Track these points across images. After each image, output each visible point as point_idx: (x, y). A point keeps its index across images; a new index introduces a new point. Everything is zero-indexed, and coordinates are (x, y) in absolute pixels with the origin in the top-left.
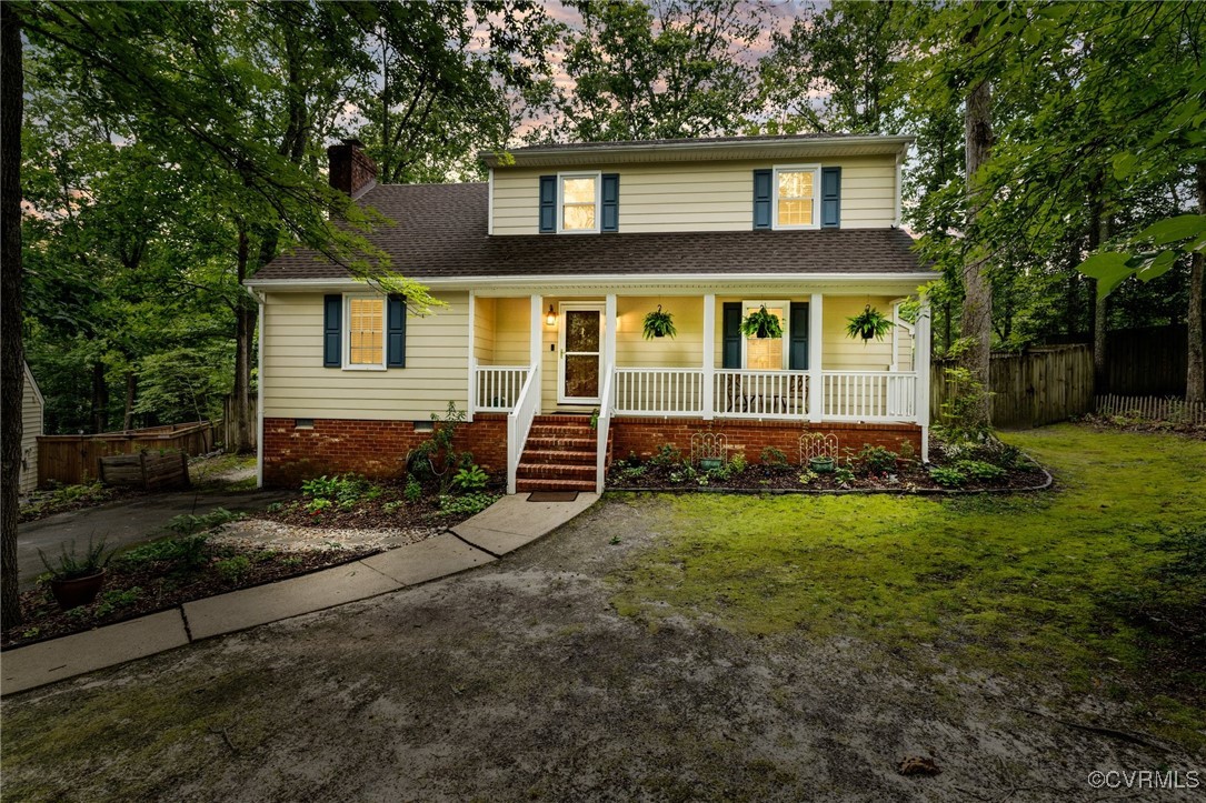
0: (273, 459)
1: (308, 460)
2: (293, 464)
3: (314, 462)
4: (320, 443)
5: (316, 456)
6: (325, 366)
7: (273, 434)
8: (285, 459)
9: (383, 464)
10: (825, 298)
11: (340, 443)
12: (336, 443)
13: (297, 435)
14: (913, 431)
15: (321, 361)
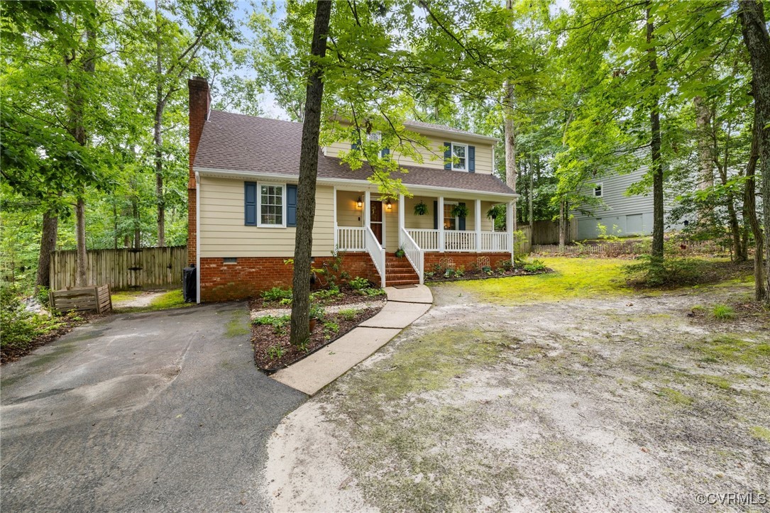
0: (207, 284)
1: (233, 283)
2: (222, 286)
3: (237, 285)
4: (242, 273)
5: (239, 281)
6: (246, 225)
7: (206, 268)
8: (216, 284)
9: (284, 282)
10: (482, 202)
11: (256, 272)
12: (253, 272)
13: (225, 268)
14: (508, 255)
15: (243, 222)
